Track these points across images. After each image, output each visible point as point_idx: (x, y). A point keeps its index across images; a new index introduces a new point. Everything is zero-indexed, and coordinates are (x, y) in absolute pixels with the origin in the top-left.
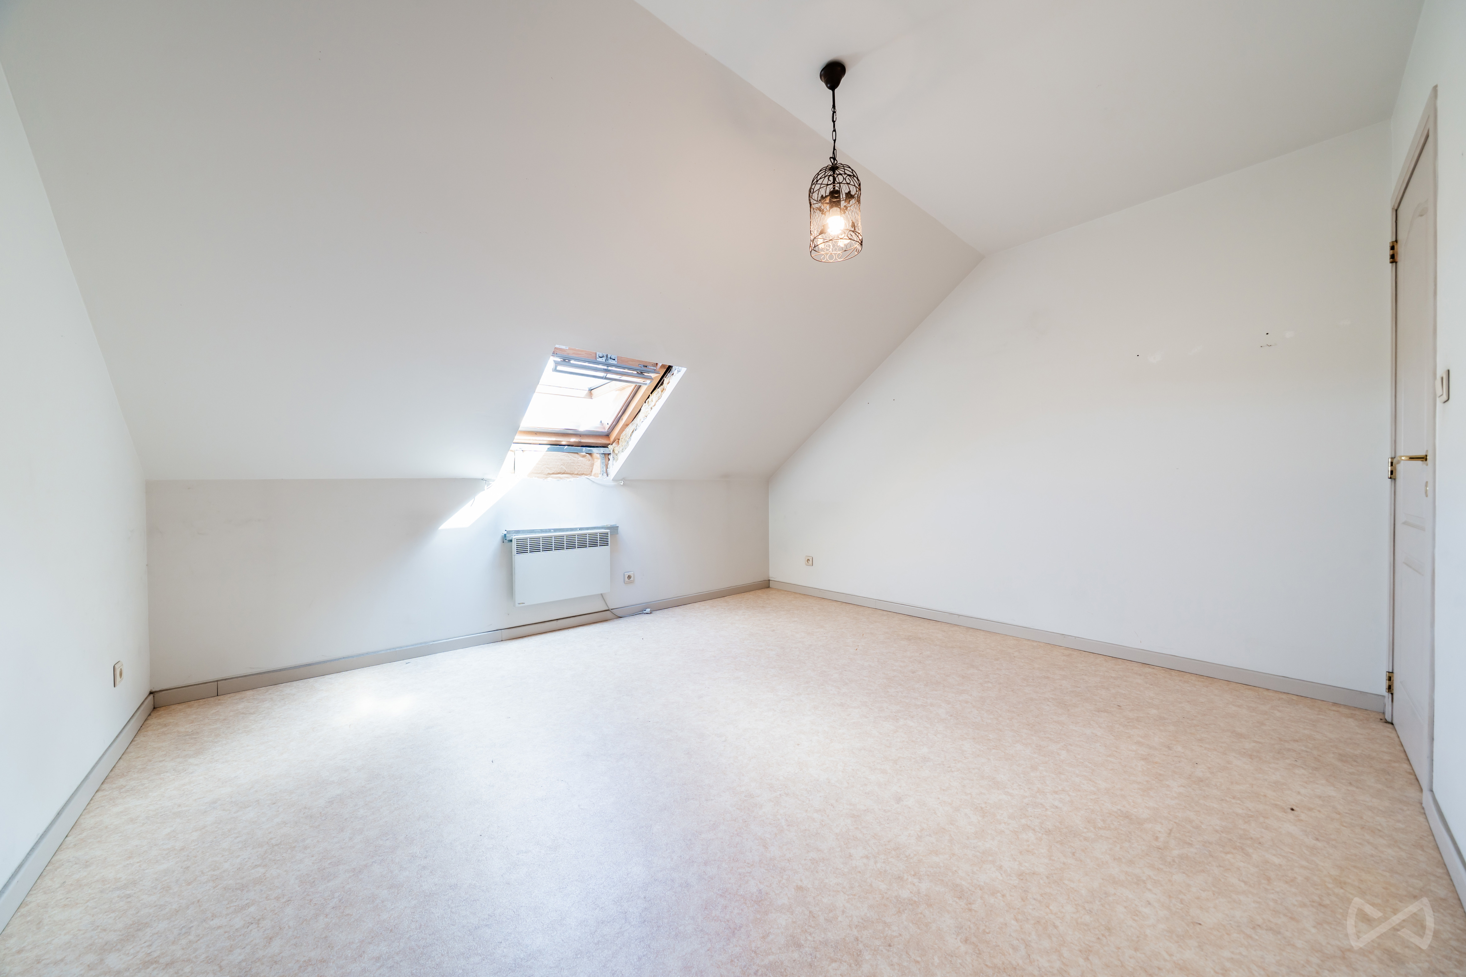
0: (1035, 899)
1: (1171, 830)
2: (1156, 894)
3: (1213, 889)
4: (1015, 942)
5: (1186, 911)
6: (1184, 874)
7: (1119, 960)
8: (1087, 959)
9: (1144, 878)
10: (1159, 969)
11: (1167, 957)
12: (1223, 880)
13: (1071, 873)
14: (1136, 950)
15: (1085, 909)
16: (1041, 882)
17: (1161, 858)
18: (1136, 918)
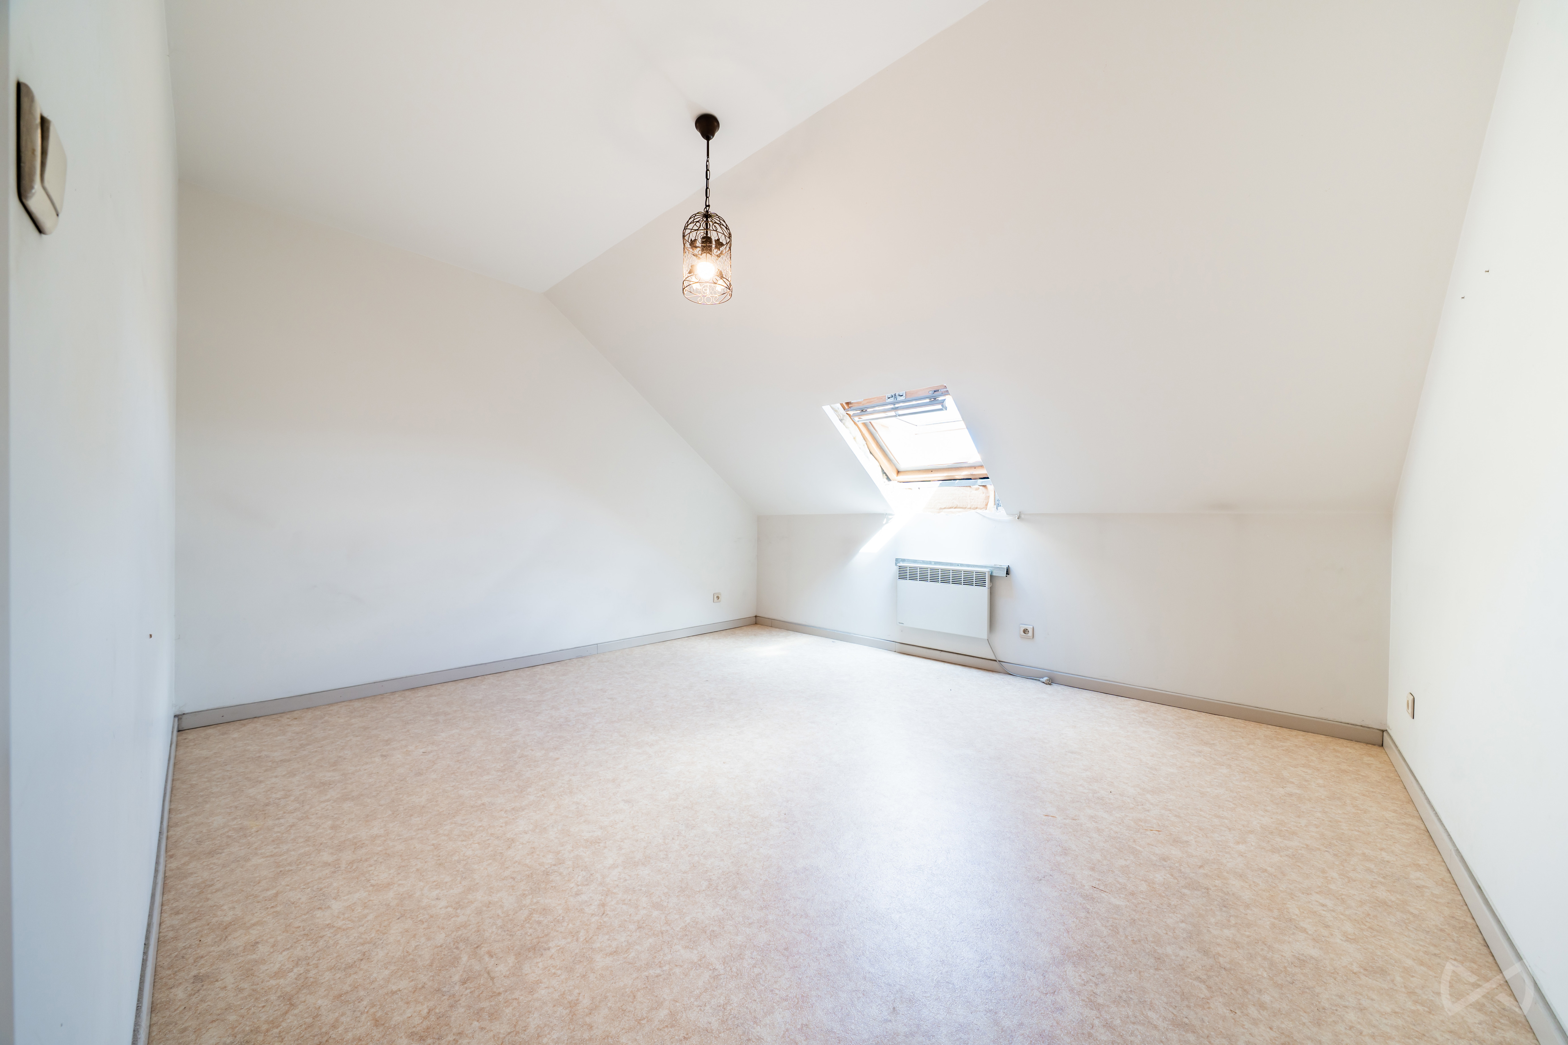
0: (489, 839)
1: (492, 979)
2: (441, 909)
3: (411, 957)
4: (467, 821)
5: (413, 918)
6: (440, 945)
7: (420, 858)
8: (433, 845)
9: (459, 911)
10: (399, 874)
11: (400, 882)
12: (411, 974)
13: (497, 867)
14: (418, 870)
15: (463, 860)
16: (500, 848)
17: (468, 940)
18: (435, 883)
